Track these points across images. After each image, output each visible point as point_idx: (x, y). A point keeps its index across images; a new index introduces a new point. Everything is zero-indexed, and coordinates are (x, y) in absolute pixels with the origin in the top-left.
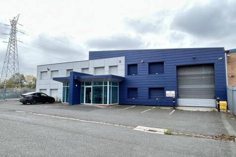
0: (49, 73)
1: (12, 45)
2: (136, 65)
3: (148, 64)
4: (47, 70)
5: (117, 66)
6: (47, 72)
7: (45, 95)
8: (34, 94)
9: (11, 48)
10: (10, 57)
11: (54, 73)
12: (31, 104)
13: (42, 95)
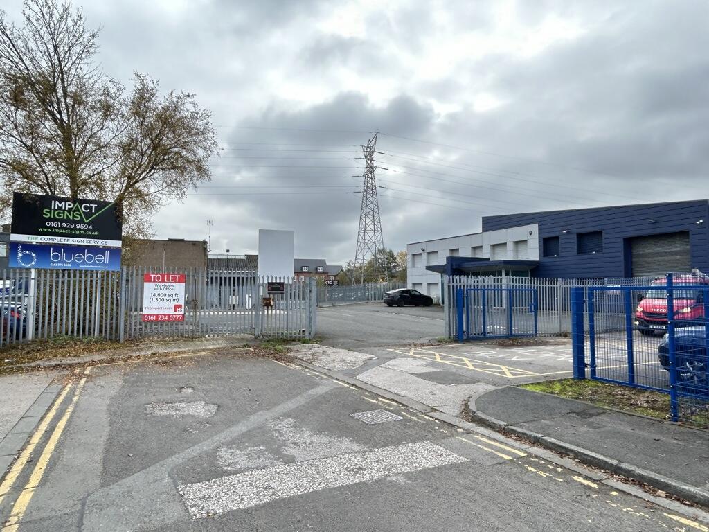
0: (424, 256)
1: (368, 196)
2: (556, 238)
3: (575, 236)
4: (421, 252)
5: (526, 241)
6: (421, 254)
7: (418, 294)
8: (403, 292)
9: (368, 202)
11: (432, 256)
12: (398, 306)
13: (413, 293)
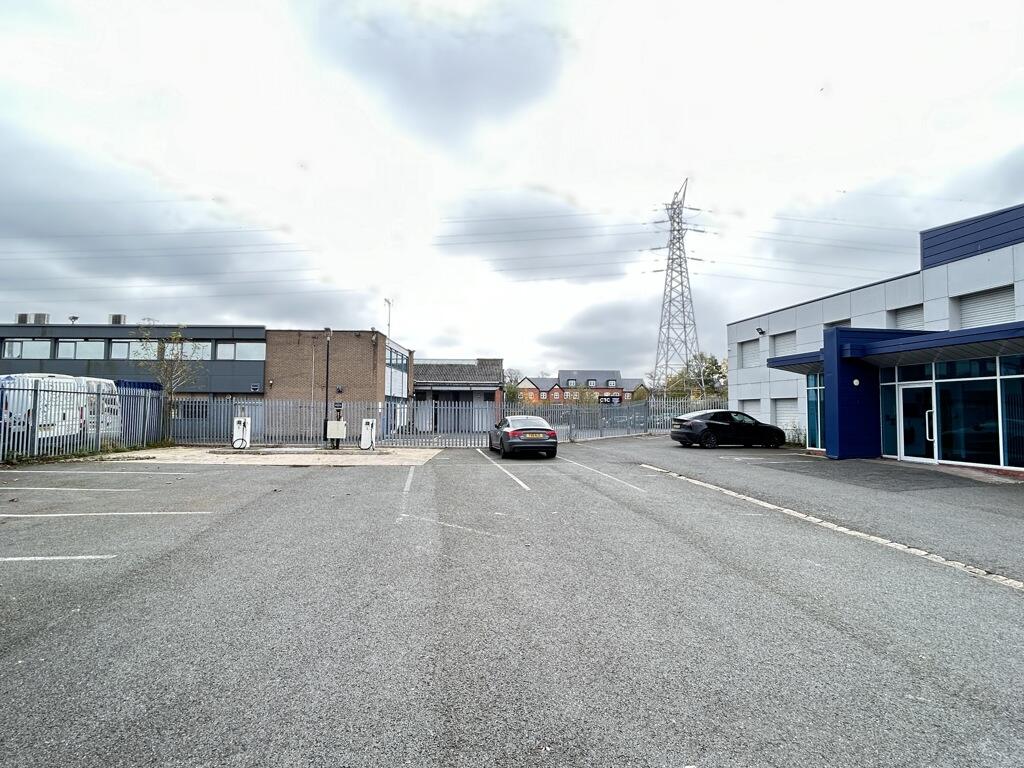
0: (765, 342)
1: (675, 274)
4: (757, 335)
6: (758, 340)
7: (748, 420)
8: (716, 416)
9: (674, 284)
10: (673, 309)
11: (780, 342)
13: (737, 418)
